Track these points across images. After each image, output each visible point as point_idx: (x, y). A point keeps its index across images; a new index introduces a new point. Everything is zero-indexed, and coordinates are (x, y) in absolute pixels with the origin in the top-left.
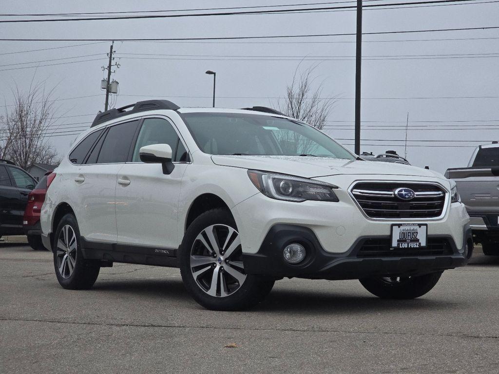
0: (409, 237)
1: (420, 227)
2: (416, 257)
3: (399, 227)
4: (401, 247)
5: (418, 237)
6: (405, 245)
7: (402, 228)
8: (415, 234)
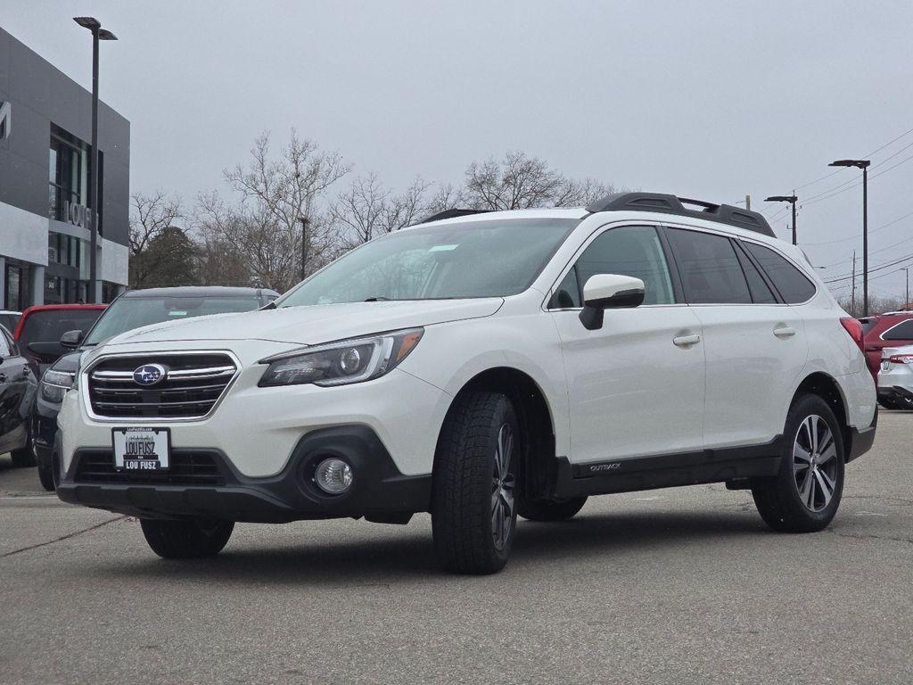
0: (141, 450)
1: (157, 433)
2: (153, 487)
3: (124, 433)
4: (128, 468)
5: (155, 451)
6: (133, 465)
7: (129, 434)
8: (151, 446)
